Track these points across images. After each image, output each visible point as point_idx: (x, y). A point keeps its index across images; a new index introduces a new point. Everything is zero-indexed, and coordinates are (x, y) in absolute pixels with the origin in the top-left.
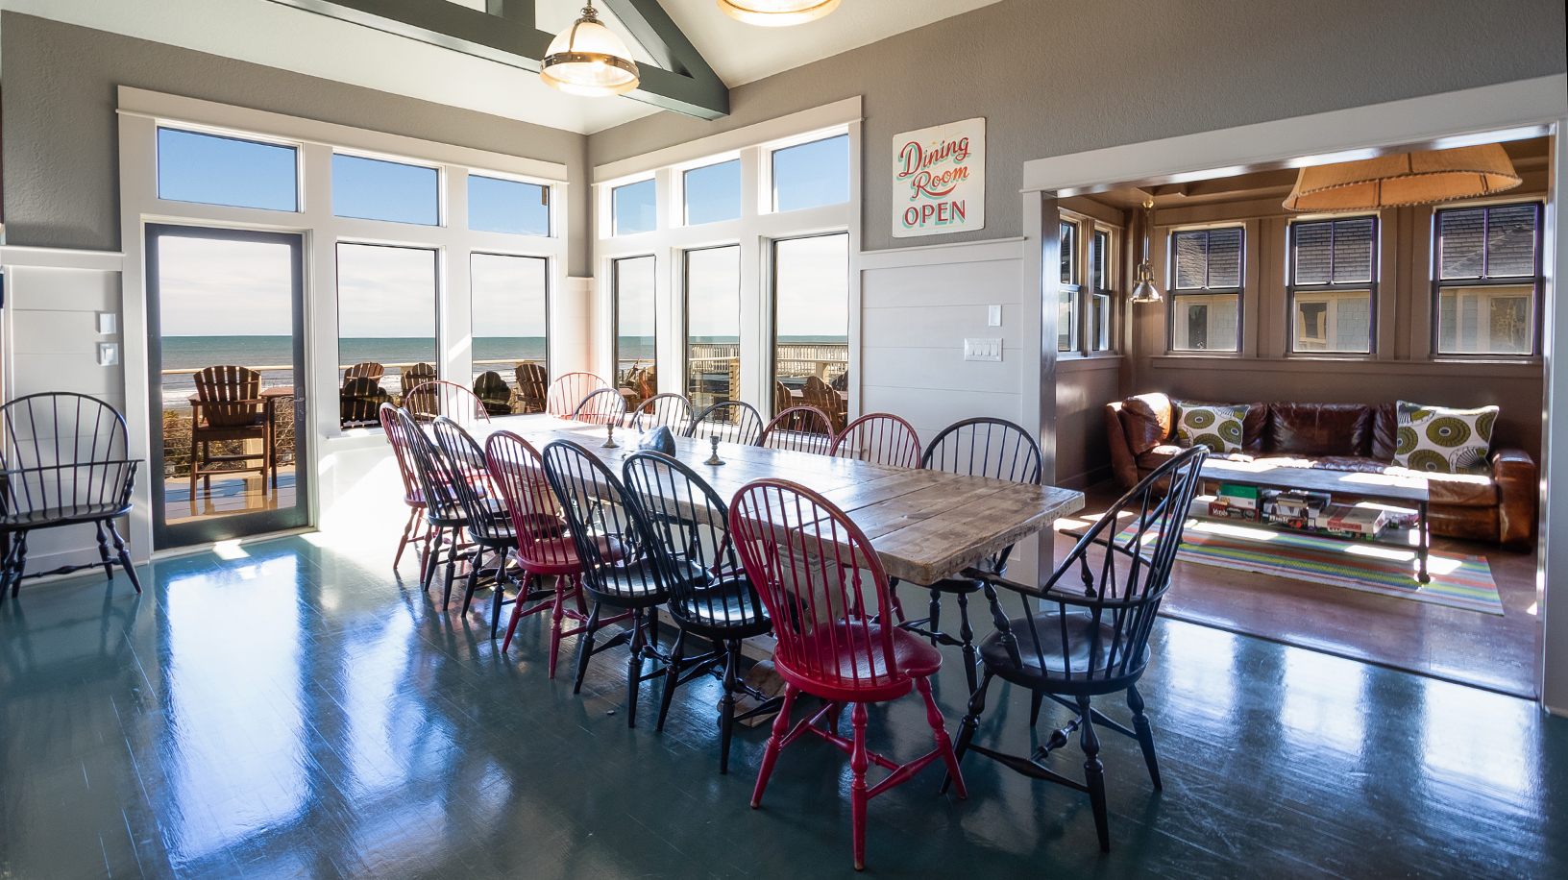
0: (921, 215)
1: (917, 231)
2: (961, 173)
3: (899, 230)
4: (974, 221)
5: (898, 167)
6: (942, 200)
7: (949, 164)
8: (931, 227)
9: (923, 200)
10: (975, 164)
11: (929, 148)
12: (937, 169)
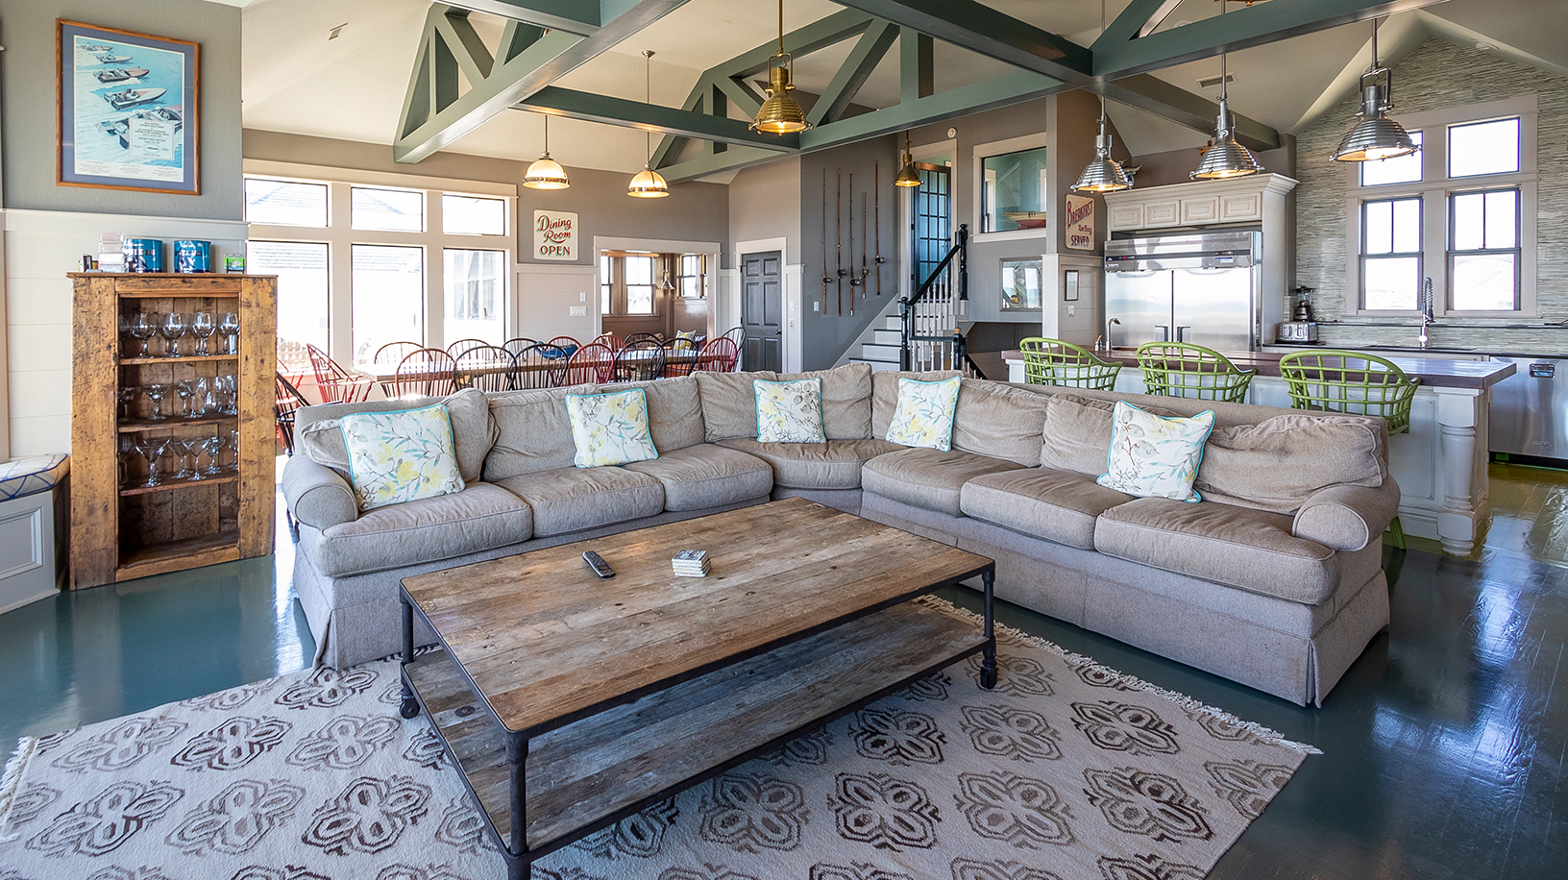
0: (549, 250)
1: (546, 257)
2: (567, 235)
3: (538, 256)
4: (574, 256)
5: (537, 226)
6: (559, 245)
7: (562, 230)
8: (554, 256)
9: (549, 244)
10: (574, 231)
11: (553, 221)
12: (557, 231)
